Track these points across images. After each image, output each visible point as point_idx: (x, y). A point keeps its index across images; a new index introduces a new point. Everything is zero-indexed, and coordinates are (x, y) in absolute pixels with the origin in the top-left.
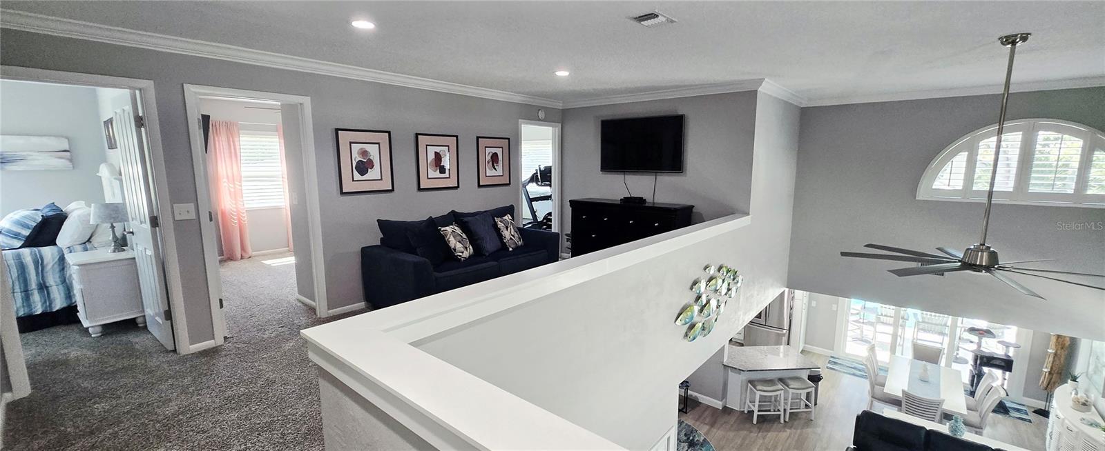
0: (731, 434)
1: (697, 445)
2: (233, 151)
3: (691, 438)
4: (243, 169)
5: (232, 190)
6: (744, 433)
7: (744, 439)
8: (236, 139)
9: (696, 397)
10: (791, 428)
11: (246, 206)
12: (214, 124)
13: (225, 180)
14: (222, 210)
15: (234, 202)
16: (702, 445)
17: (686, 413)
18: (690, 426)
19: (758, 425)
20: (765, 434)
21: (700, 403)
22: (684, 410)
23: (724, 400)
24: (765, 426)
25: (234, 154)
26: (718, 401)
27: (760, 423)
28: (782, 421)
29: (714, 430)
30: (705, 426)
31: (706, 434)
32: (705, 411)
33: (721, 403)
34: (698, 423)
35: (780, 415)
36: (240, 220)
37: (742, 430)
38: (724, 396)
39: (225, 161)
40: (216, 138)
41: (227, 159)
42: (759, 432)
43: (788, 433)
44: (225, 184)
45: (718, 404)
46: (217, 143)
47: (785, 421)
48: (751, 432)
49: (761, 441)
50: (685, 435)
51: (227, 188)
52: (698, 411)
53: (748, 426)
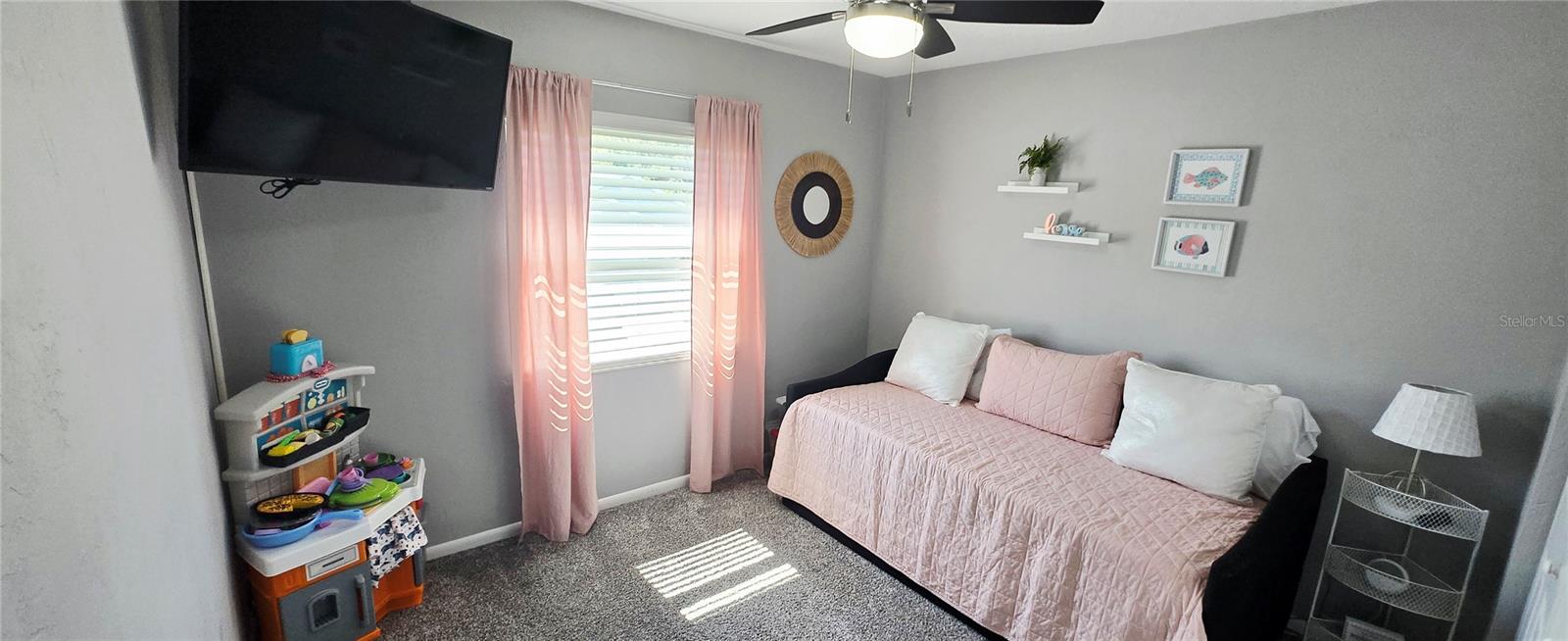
2: (569, 180)
4: (591, 242)
5: (561, 314)
8: (581, 141)
11: (595, 359)
12: (519, 82)
13: (541, 279)
14: (525, 376)
15: (563, 354)
25: (574, 193)
36: (573, 413)
39: (544, 201)
40: (524, 134)
41: (552, 210)
44: (542, 293)
46: (524, 149)
51: (545, 308)
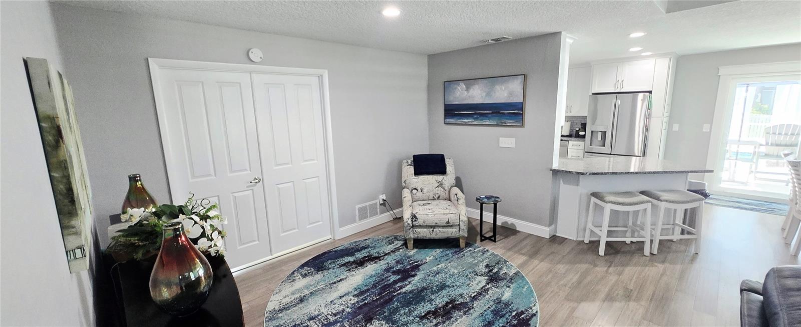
0: (561, 268)
1: (502, 279)
3: (495, 270)
6: (584, 266)
7: (584, 275)
9: (512, 224)
10: (663, 262)
16: (511, 280)
17: (495, 241)
18: (497, 256)
19: (607, 257)
20: (620, 268)
21: (519, 232)
22: (493, 239)
23: (553, 226)
24: (618, 258)
26: (543, 228)
27: (610, 254)
28: (647, 252)
29: (536, 262)
30: (521, 256)
31: (522, 266)
32: (523, 240)
33: (547, 229)
34: (510, 253)
35: (643, 242)
37: (580, 262)
38: (552, 220)
42: (610, 266)
43: (662, 269)
45: (544, 232)
47: (651, 254)
48: (596, 266)
49: (613, 279)
50: (487, 266)
52: (512, 240)
53: (590, 257)
